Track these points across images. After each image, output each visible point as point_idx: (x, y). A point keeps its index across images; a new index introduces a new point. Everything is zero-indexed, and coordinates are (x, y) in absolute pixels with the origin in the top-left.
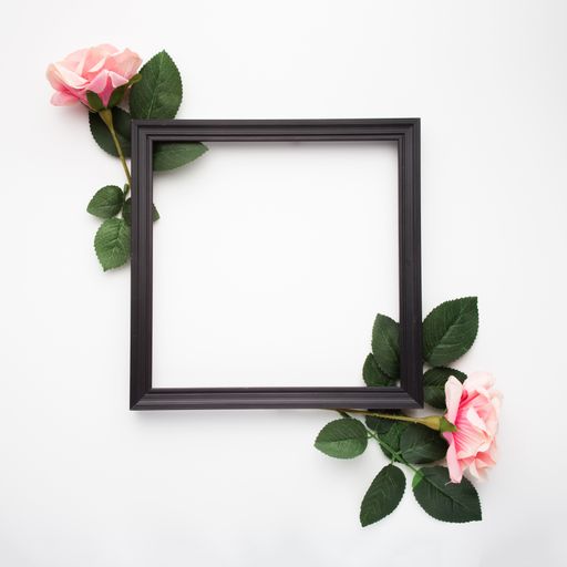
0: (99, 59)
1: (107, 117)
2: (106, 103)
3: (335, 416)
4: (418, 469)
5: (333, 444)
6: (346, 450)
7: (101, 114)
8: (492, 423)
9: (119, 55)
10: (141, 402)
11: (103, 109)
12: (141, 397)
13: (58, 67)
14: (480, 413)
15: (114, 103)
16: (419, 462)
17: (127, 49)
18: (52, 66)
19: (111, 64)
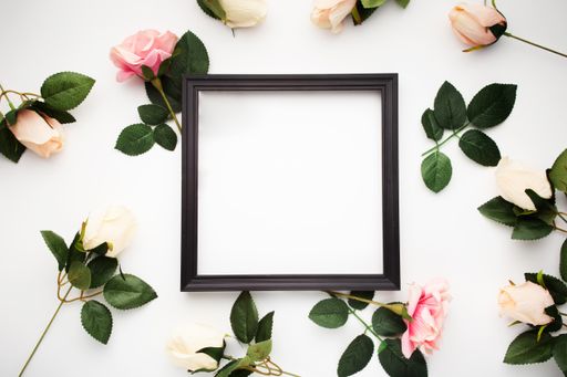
0: (148, 40)
1: (157, 83)
2: (156, 73)
3: (325, 296)
4: (383, 339)
5: (322, 317)
6: (332, 322)
7: (153, 82)
8: (440, 320)
9: (163, 37)
10: (189, 286)
11: (154, 78)
12: (189, 282)
13: (119, 49)
14: (432, 312)
15: (162, 72)
16: (385, 335)
17: (168, 32)
18: (114, 49)
19: (158, 44)
